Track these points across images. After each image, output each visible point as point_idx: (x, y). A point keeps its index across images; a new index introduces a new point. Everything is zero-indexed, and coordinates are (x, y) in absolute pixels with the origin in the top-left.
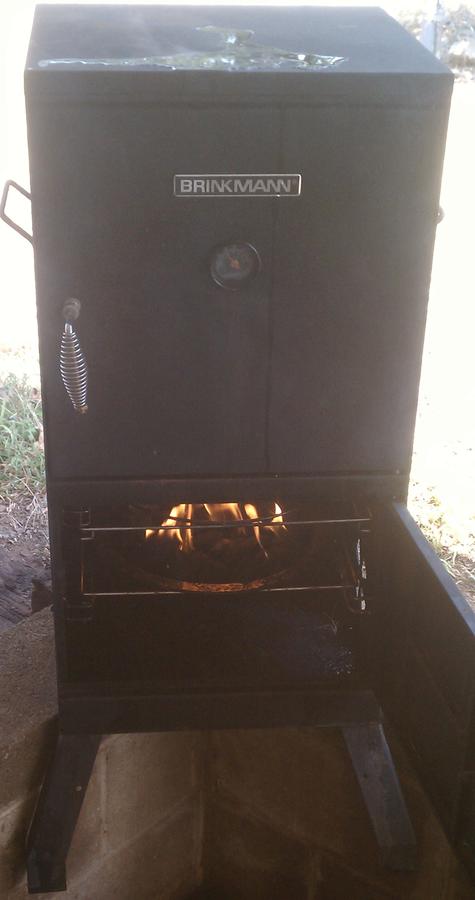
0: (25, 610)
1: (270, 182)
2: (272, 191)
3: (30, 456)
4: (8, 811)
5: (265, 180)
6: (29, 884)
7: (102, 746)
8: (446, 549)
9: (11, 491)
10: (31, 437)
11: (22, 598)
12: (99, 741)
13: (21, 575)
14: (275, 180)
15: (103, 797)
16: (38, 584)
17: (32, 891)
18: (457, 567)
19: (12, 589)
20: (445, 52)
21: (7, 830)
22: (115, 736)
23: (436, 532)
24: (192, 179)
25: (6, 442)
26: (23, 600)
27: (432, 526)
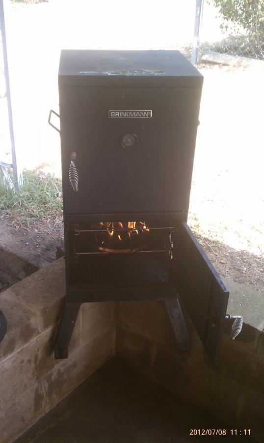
0: (53, 258)
1: (142, 113)
2: (142, 116)
3: (55, 202)
4: (48, 330)
5: (140, 112)
6: (55, 356)
7: (81, 307)
8: (200, 236)
9: (49, 215)
10: (56, 196)
11: (53, 253)
12: (80, 305)
13: (52, 245)
14: (143, 112)
15: (81, 325)
16: (58, 248)
17: (56, 358)
18: (204, 242)
19: (49, 250)
20: (200, 59)
21: (47, 337)
22: (85, 304)
23: (197, 229)
24: (115, 112)
25: (47, 198)
26: (53, 254)
27: (195, 227)
